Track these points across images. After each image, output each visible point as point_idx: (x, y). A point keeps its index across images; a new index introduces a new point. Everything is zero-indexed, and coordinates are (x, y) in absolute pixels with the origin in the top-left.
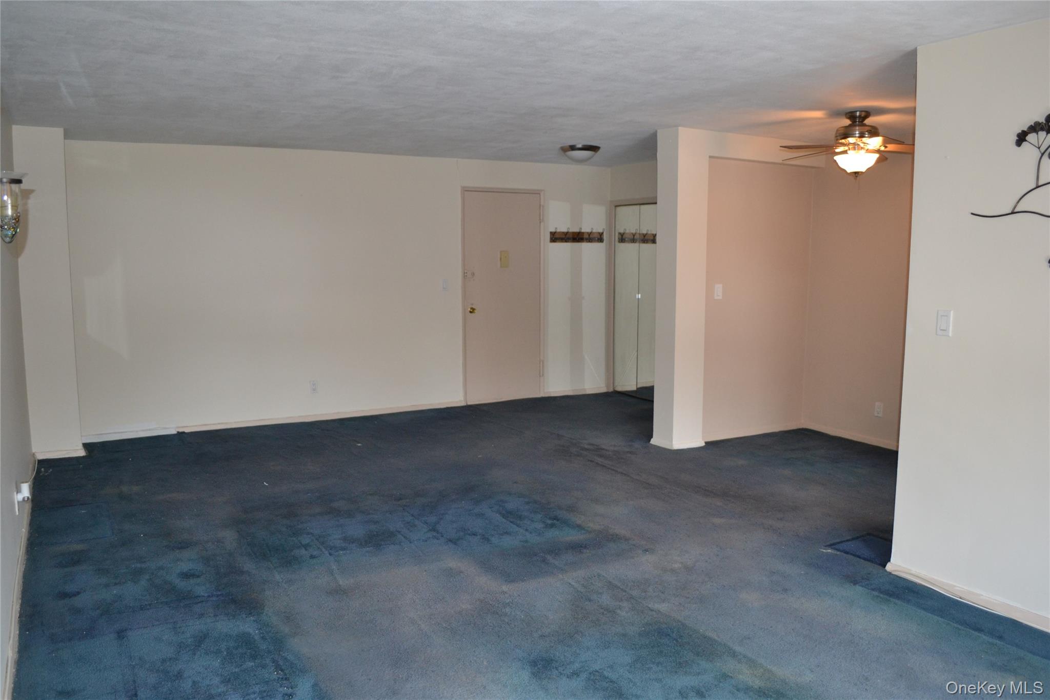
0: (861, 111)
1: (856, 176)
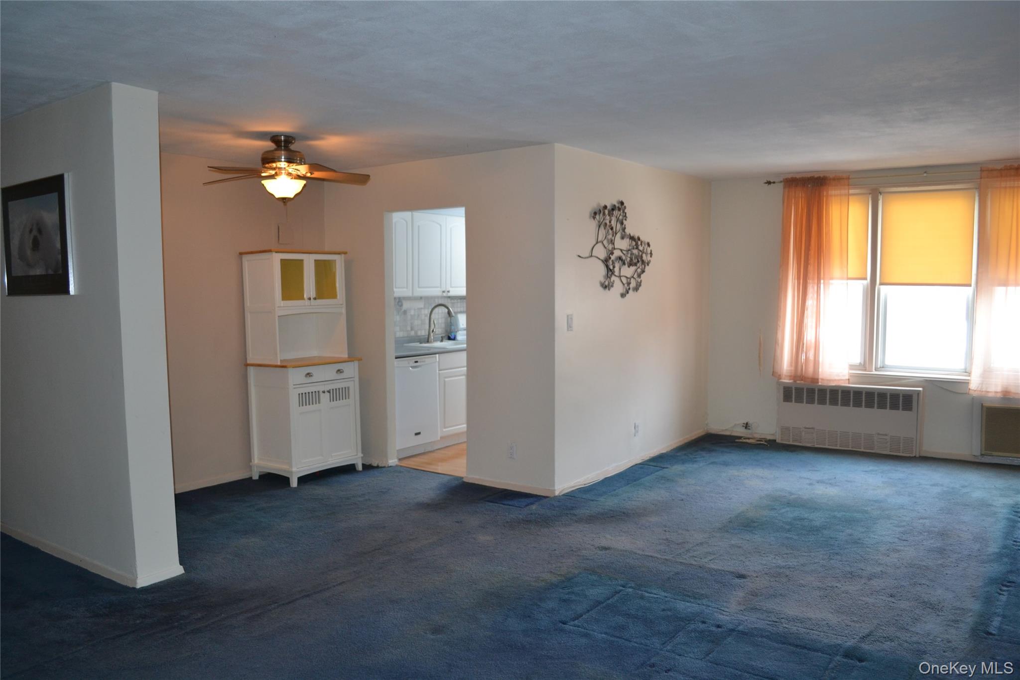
0: (285, 136)
1: (284, 202)
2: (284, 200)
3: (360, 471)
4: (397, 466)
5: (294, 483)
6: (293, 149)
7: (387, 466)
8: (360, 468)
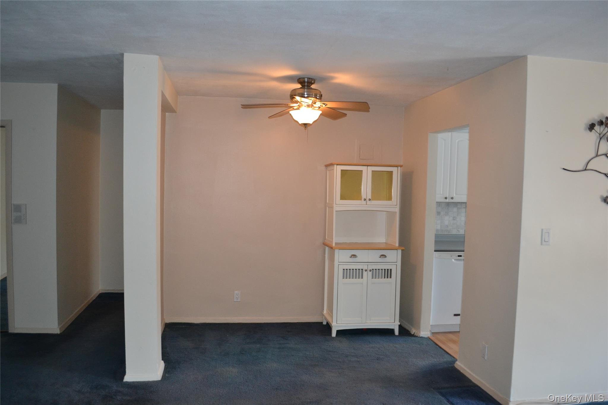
0: (308, 78)
1: (306, 127)
2: (305, 125)
3: (397, 336)
4: (429, 338)
5: (334, 334)
6: (313, 88)
7: (418, 336)
8: (397, 332)
